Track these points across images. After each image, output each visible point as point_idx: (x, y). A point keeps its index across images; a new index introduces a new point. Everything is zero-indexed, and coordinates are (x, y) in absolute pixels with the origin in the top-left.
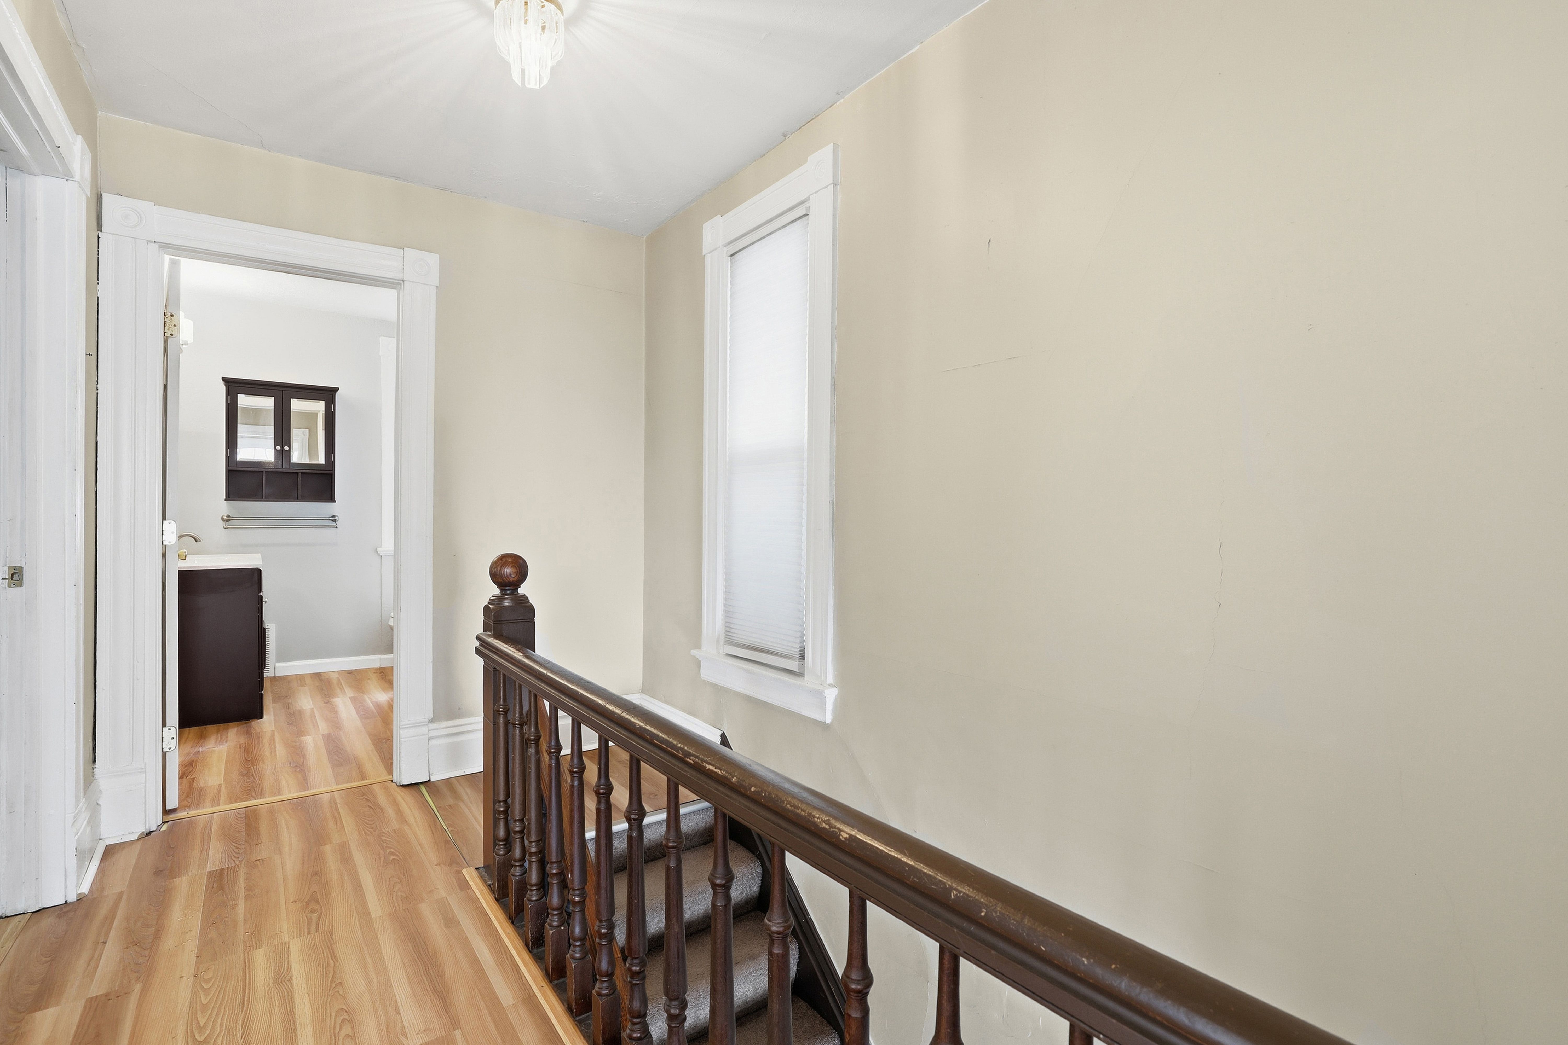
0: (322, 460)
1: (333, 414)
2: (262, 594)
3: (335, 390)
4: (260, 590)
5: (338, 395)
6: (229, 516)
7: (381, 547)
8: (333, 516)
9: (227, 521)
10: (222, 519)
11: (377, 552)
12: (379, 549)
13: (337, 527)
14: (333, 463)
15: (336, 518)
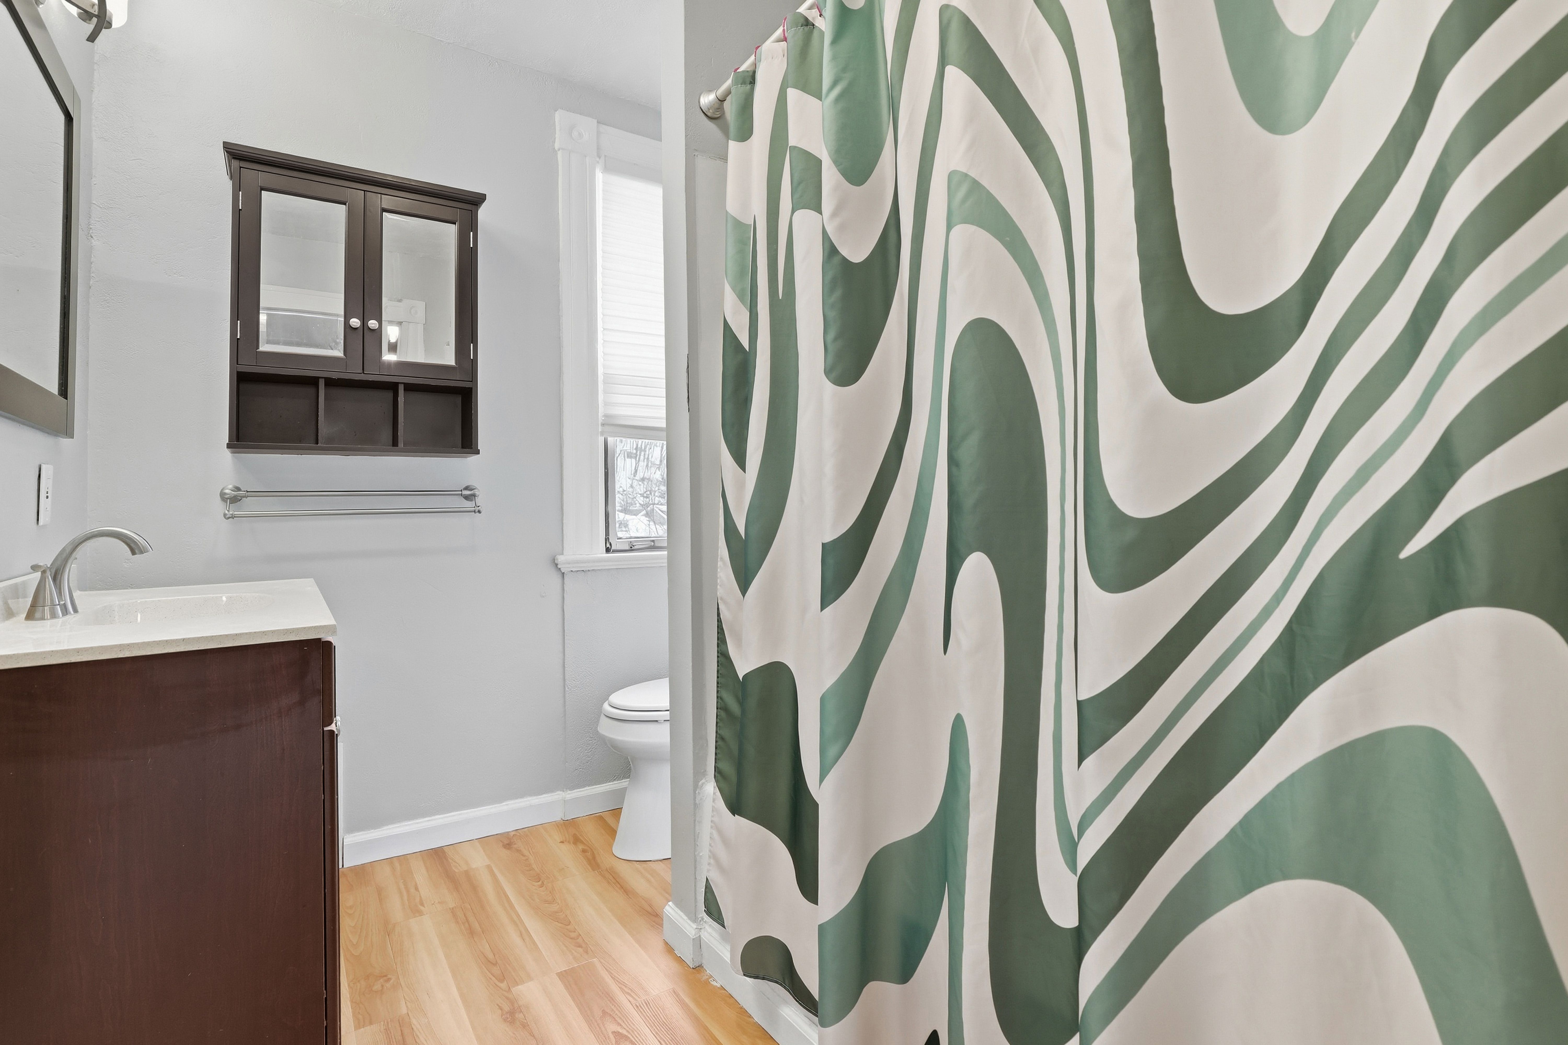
0: (449, 358)
1: (473, 252)
2: (333, 727)
3: (475, 201)
4: (329, 715)
5: (483, 213)
6: (238, 489)
7: (562, 554)
8: (467, 488)
9: (234, 500)
10: (223, 495)
11: (557, 565)
12: (560, 559)
13: (479, 512)
14: (474, 363)
15: (476, 492)
